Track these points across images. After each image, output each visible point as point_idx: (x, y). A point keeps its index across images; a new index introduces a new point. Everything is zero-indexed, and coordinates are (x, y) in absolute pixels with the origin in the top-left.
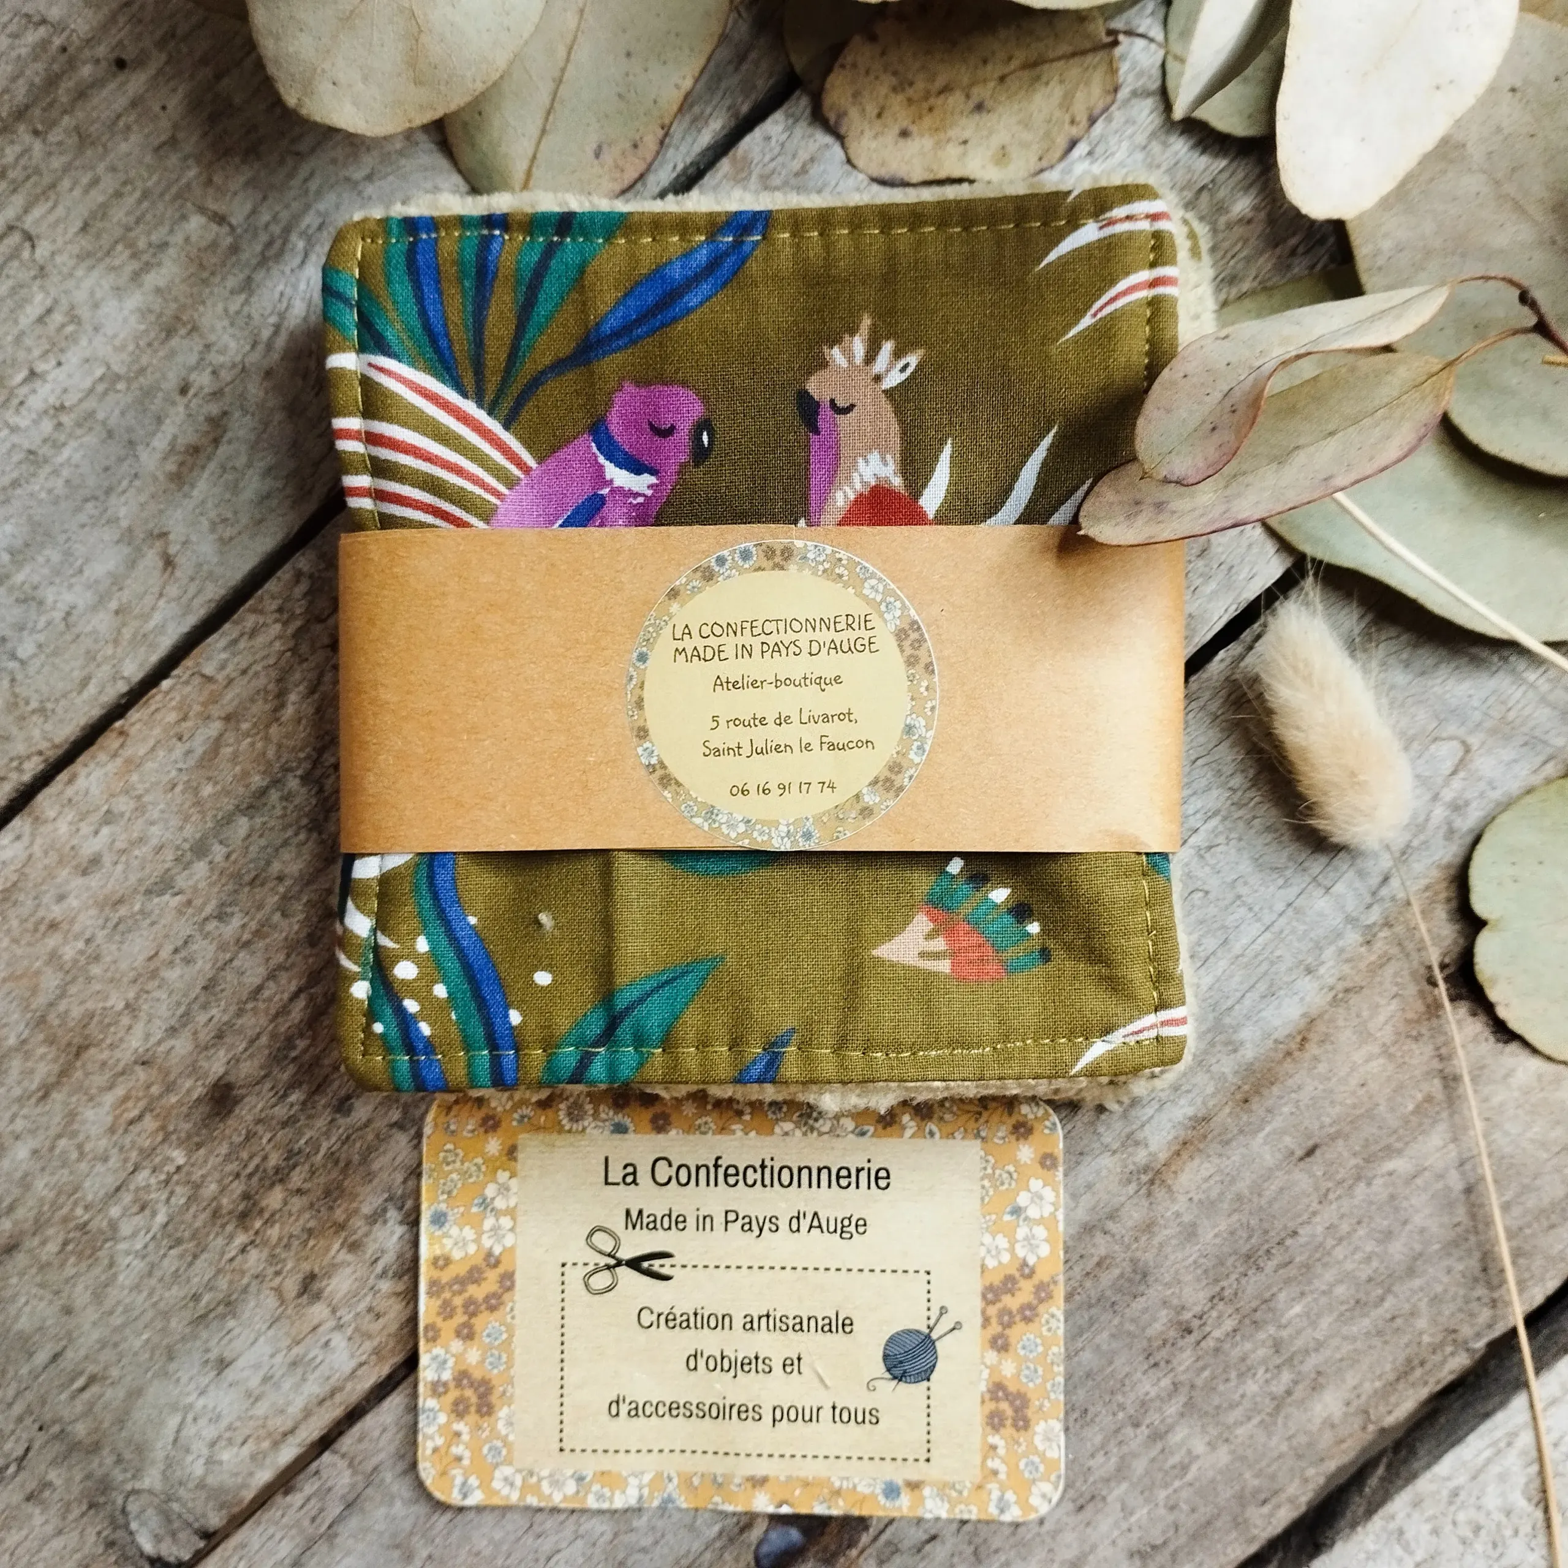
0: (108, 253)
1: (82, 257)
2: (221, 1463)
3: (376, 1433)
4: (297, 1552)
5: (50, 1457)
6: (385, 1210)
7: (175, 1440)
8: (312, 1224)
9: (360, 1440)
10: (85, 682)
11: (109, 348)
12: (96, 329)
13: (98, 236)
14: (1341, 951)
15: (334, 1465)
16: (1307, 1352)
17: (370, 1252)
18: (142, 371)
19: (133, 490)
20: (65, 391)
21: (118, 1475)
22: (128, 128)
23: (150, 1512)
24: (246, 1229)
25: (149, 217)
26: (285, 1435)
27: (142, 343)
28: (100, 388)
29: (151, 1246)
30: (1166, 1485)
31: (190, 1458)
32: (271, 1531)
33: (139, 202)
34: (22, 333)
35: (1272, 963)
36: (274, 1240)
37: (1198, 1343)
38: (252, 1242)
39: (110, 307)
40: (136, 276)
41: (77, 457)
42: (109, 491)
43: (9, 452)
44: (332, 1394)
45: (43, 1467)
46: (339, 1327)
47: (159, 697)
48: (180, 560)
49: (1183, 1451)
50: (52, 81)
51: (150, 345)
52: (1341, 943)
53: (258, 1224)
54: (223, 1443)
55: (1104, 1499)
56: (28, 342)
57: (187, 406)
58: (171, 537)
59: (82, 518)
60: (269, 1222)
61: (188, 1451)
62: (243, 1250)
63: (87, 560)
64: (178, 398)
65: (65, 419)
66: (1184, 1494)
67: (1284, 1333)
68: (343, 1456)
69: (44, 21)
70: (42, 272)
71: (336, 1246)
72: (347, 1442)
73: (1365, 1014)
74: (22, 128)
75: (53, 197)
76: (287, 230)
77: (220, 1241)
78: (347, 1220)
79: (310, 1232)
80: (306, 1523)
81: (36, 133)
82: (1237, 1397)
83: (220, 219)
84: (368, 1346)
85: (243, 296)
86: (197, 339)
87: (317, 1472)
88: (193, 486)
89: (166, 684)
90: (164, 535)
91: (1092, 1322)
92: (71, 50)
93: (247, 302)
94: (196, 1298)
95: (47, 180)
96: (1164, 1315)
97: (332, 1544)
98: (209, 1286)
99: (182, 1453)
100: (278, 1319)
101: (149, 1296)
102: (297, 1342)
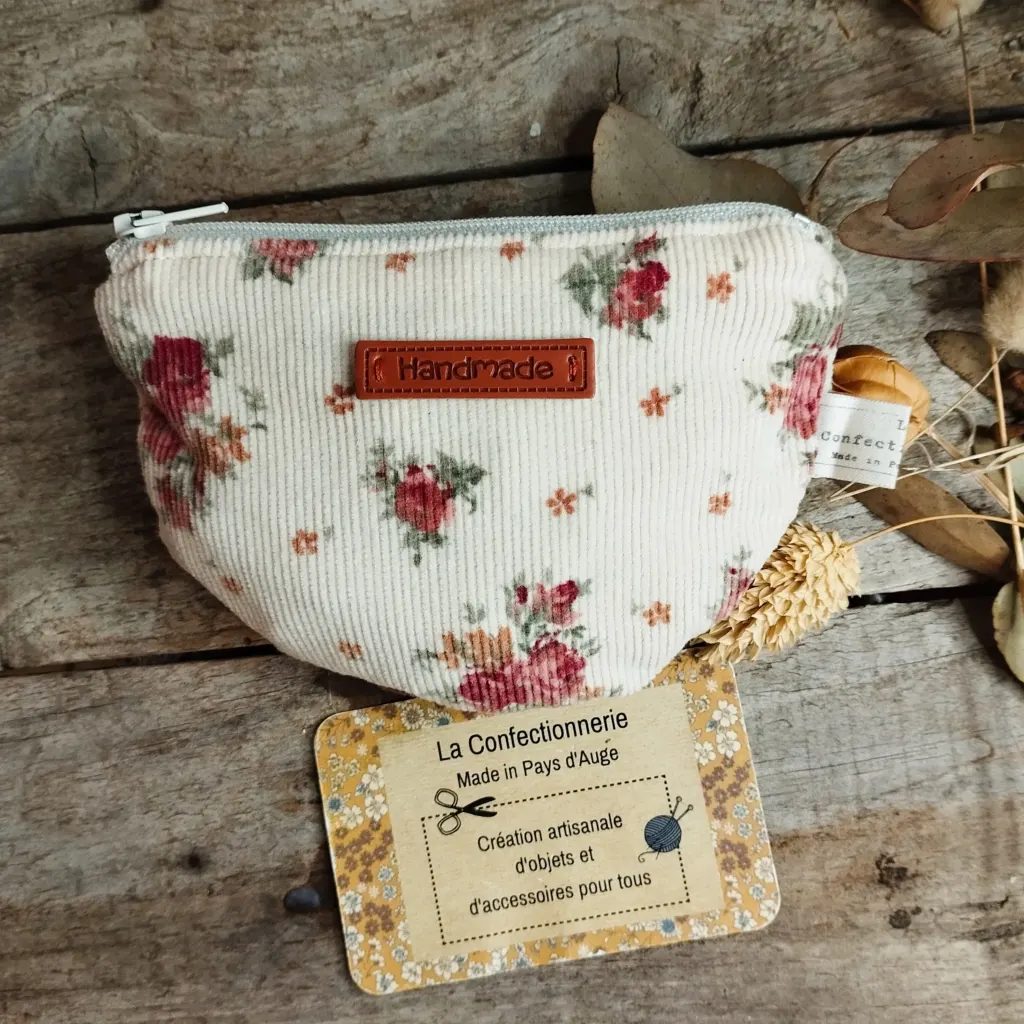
2: (42, 634)
3: (136, 680)
4: (47, 711)
7: (27, 605)
9: (125, 677)
10: (274, 171)
14: (841, 811)
15: (101, 680)
16: (662, 1010)
18: (426, 29)
19: (373, 88)
20: (377, 9)
26: (87, 644)
27: (436, 14)
28: (397, 21)
29: (91, 494)
31: (27, 620)
32: (41, 689)
35: (799, 790)
41: (358, 49)
42: (361, 79)
43: (324, 20)
44: (127, 642)
46: (157, 610)
47: (307, 208)
48: (372, 145)
49: (556, 1012)
51: (440, 17)
52: (844, 807)
54: (51, 625)
55: (495, 1005)
57: (436, 65)
58: (376, 128)
59: (337, 84)
61: (29, 615)
63: (323, 107)
64: (434, 56)
65: (367, 25)
67: (657, 992)
68: (109, 679)
72: (117, 673)
73: (829, 854)
76: (558, 10)
80: (65, 699)
82: (606, 1005)
84: (165, 631)
85: (508, 28)
86: (468, 32)
87: (90, 677)
88: (407, 109)
89: (316, 204)
90: (373, 124)
93: (508, 32)
94: (94, 538)
97: (69, 721)
98: (105, 538)
99: (26, 614)
100: (127, 581)
101: (71, 519)
102: (129, 601)
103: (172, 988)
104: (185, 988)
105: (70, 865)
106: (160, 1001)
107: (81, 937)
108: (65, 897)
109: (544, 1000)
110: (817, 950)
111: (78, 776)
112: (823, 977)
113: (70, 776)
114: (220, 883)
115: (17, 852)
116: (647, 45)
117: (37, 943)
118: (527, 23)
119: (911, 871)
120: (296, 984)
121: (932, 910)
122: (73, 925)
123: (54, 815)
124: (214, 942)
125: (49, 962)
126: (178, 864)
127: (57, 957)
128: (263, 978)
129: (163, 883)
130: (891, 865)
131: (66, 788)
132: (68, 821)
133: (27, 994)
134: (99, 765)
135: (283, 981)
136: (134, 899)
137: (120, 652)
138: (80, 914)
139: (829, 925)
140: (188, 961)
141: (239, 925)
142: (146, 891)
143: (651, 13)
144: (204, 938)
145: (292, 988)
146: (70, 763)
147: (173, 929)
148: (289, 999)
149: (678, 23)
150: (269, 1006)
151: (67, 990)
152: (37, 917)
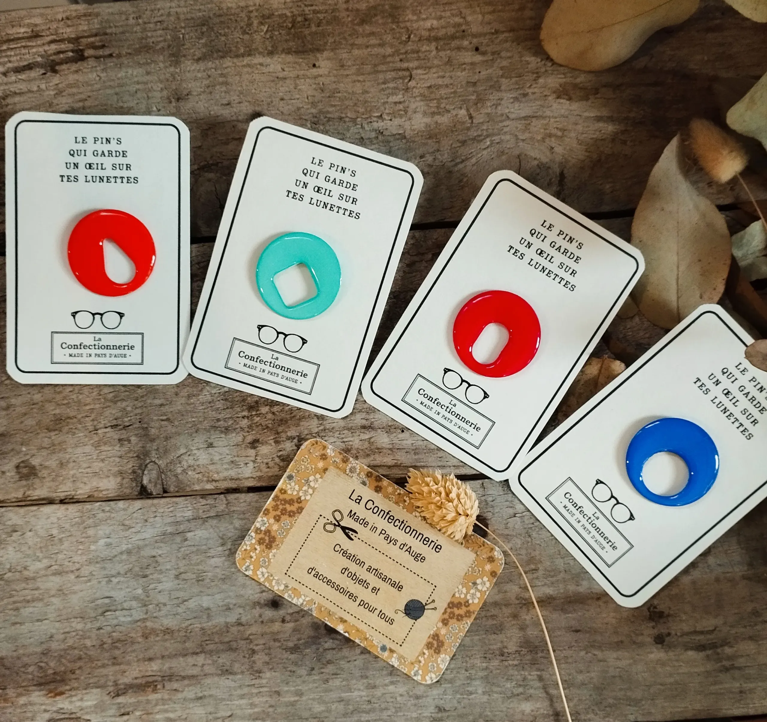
0: (430, 100)
1: (422, 95)
2: (187, 474)
3: (242, 501)
4: (191, 517)
5: (136, 432)
6: (294, 438)
7: (179, 457)
8: (270, 425)
9: (235, 499)
11: (409, 128)
12: (410, 119)
13: (431, 93)
15: (222, 501)
16: (532, 688)
17: (280, 447)
18: (414, 142)
20: (387, 129)
21: (153, 453)
22: (465, 69)
23: (154, 472)
24: (249, 411)
25: (451, 99)
26: (213, 480)
27: (420, 134)
28: (397, 137)
29: (217, 395)
30: (462, 694)
31: (179, 465)
32: (188, 505)
33: (451, 93)
34: (387, 102)
36: (255, 421)
37: (503, 661)
38: (248, 417)
39: (419, 116)
40: (433, 114)
43: (356, 133)
44: (236, 480)
45: (132, 434)
46: (254, 462)
49: (474, 688)
50: (453, 37)
51: (422, 136)
53: (254, 413)
54: (192, 469)
55: (441, 684)
56: (387, 106)
60: (258, 415)
61: (180, 463)
62: (243, 417)
64: (418, 158)
65: (380, 137)
66: (466, 701)
67: (529, 677)
68: (227, 500)
69: (464, 18)
70: (407, 89)
71: (272, 438)
74: (434, 44)
75: (427, 71)
76: (488, 136)
77: (239, 409)
78: (281, 432)
79: (267, 427)
80: (201, 511)
81: (437, 48)
82: (502, 684)
83: (471, 117)
84: (259, 474)
85: (459, 145)
86: (437, 145)
87: (216, 499)
91: (477, 631)
92: (466, 33)
93: (460, 147)
94: (218, 420)
95: (428, 65)
96: (499, 645)
97: (203, 523)
98: (225, 420)
99: (178, 462)
100: (238, 445)
101: (205, 409)
102: (238, 456)
103: (261, 675)
104: (268, 675)
105: (204, 605)
106: (253, 682)
107: (209, 646)
108: (200, 623)
109: (469, 682)
110: (615, 655)
111: (209, 554)
112: (618, 670)
113: (204, 554)
114: (289, 616)
115: (173, 597)
116: (535, 159)
117: (183, 649)
118: (470, 142)
119: (666, 612)
120: (332, 672)
121: (676, 634)
122: (205, 639)
123: (194, 576)
124: (285, 649)
125: (191, 660)
126: (266, 605)
127: (195, 656)
128: (313, 669)
129: (257, 615)
130: (655, 610)
131: (201, 561)
132: (203, 580)
133: (177, 678)
134: (220, 549)
135: (323, 670)
136: (240, 624)
137: (233, 485)
138: (209, 632)
139: (622, 642)
140: (271, 659)
141: (299, 640)
142: (247, 620)
143: (538, 141)
144: (280, 647)
145: (329, 674)
146: (204, 547)
147: (262, 642)
148: (327, 681)
149: (553, 148)
150: (315, 685)
151: (200, 675)
152: (184, 634)
